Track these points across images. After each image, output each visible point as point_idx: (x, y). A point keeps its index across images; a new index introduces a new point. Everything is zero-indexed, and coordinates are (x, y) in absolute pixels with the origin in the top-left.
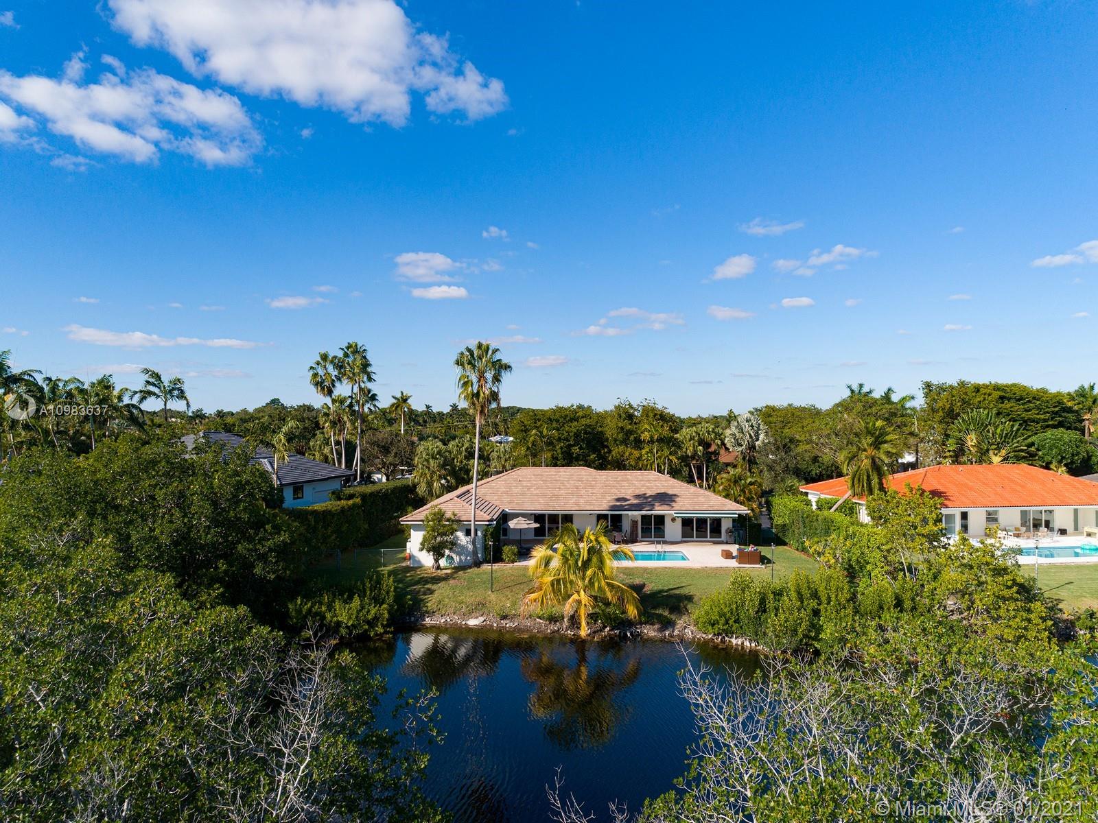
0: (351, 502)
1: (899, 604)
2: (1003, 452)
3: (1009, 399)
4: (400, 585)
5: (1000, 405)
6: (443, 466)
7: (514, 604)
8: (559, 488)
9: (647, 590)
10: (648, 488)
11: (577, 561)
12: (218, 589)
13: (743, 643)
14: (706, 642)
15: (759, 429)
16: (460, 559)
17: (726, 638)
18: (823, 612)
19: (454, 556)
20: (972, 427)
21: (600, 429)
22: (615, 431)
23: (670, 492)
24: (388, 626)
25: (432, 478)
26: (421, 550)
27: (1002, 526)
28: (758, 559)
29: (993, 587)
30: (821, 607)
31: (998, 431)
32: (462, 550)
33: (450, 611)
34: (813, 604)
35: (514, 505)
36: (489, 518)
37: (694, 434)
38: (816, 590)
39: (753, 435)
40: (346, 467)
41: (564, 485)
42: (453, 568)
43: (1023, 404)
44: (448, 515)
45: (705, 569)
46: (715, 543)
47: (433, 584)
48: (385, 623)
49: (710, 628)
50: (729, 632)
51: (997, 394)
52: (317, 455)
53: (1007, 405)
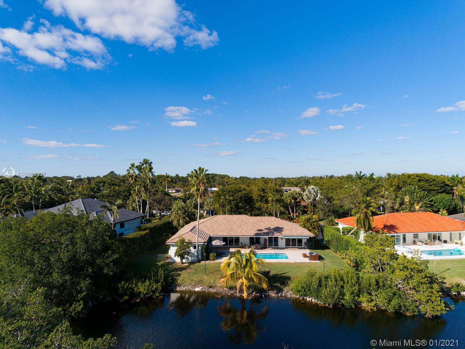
0: (145, 232)
1: (377, 283)
2: (420, 204)
3: (422, 181)
4: (166, 272)
5: (419, 183)
6: (184, 213)
7: (215, 281)
8: (234, 225)
9: (271, 274)
10: (271, 225)
11: (241, 265)
12: (88, 281)
13: (312, 300)
14: (296, 299)
15: (318, 192)
16: (192, 259)
17: (305, 298)
18: (345, 287)
19: (189, 257)
20: (407, 193)
21: (251, 195)
22: (257, 196)
23: (280, 227)
24: (161, 292)
25: (179, 218)
26: (175, 256)
27: (420, 240)
28: (318, 258)
29: (417, 278)
30: (345, 285)
31: (418, 195)
32: (192, 255)
33: (187, 284)
34: (342, 283)
35: (214, 233)
36: (204, 241)
37: (290, 195)
38: (342, 277)
39: (315, 195)
40: (143, 212)
41: (235, 223)
42: (188, 263)
43: (428, 183)
44: (187, 241)
45: (295, 263)
46: (300, 248)
47: (180, 271)
48: (160, 291)
49: (298, 293)
50: (306, 295)
51: (418, 178)
52: (130, 207)
53: (422, 183)
